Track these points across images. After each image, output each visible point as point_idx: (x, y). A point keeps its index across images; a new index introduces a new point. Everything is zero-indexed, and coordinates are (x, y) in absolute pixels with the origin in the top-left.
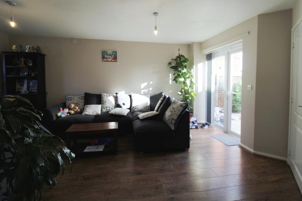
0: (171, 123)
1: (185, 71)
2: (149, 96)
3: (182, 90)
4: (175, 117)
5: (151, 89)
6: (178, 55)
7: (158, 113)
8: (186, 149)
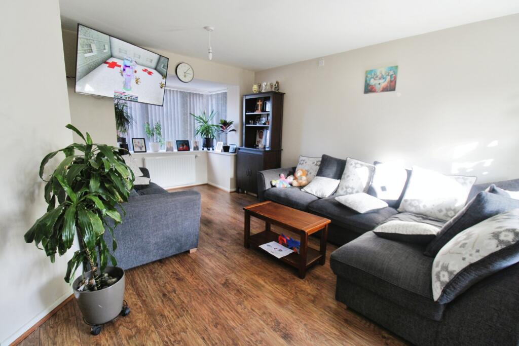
2: (473, 180)
5: (488, 163)
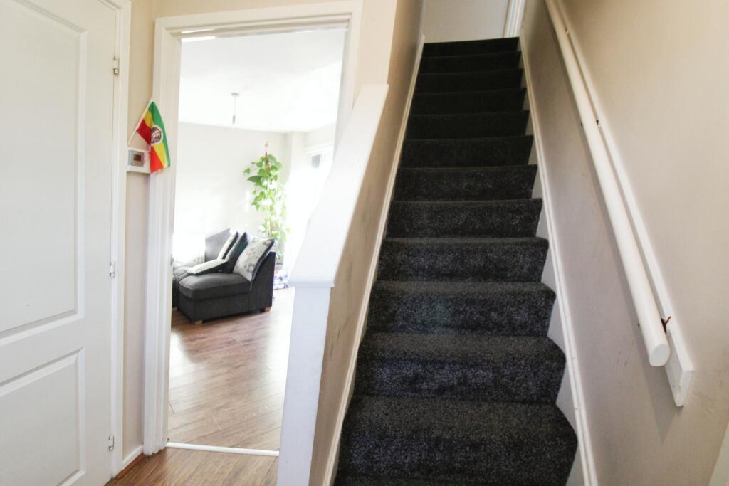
0: (248, 271)
1: (274, 185)
3: (266, 221)
4: (255, 262)
6: (264, 155)
7: (226, 260)
8: (266, 309)
